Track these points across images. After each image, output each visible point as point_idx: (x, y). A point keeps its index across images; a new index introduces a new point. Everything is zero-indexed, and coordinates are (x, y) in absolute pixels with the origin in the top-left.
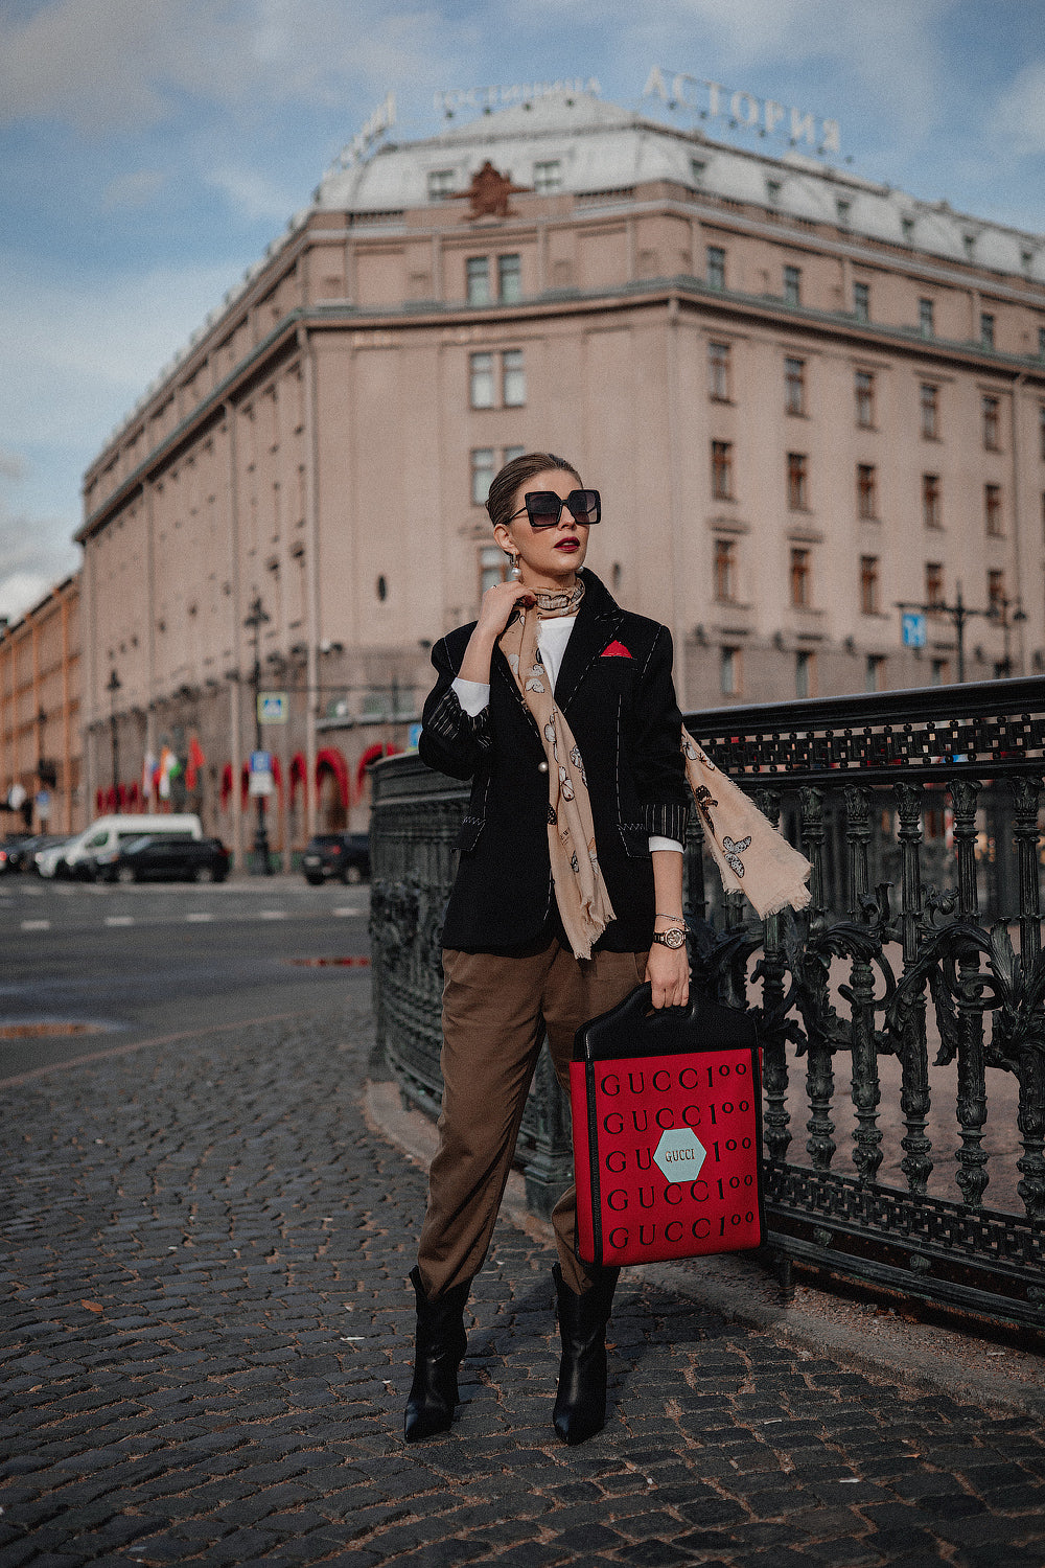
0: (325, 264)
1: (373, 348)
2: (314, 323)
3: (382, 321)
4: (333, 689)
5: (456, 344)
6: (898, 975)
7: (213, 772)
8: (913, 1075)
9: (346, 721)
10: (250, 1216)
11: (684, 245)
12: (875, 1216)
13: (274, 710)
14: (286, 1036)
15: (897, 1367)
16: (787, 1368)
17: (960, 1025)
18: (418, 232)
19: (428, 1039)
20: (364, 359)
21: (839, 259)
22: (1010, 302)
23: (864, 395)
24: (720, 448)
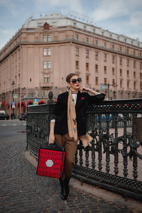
0: (24, 35)
1: (30, 47)
2: (22, 43)
3: (31, 44)
4: (24, 94)
5: (41, 47)
6: (98, 141)
7: (7, 105)
8: (100, 155)
9: (25, 98)
10: (7, 172)
11: (73, 35)
12: (94, 174)
13: (16, 97)
14: (15, 144)
15: (97, 196)
16: (82, 196)
17: (106, 148)
18: (36, 31)
19: (34, 146)
20: (29, 49)
21: (94, 37)
22: (116, 44)
23: (97, 55)
24: (77, 62)
